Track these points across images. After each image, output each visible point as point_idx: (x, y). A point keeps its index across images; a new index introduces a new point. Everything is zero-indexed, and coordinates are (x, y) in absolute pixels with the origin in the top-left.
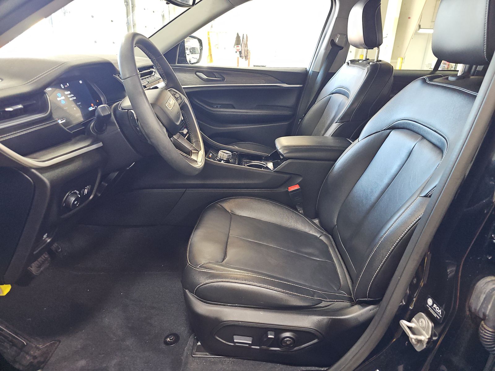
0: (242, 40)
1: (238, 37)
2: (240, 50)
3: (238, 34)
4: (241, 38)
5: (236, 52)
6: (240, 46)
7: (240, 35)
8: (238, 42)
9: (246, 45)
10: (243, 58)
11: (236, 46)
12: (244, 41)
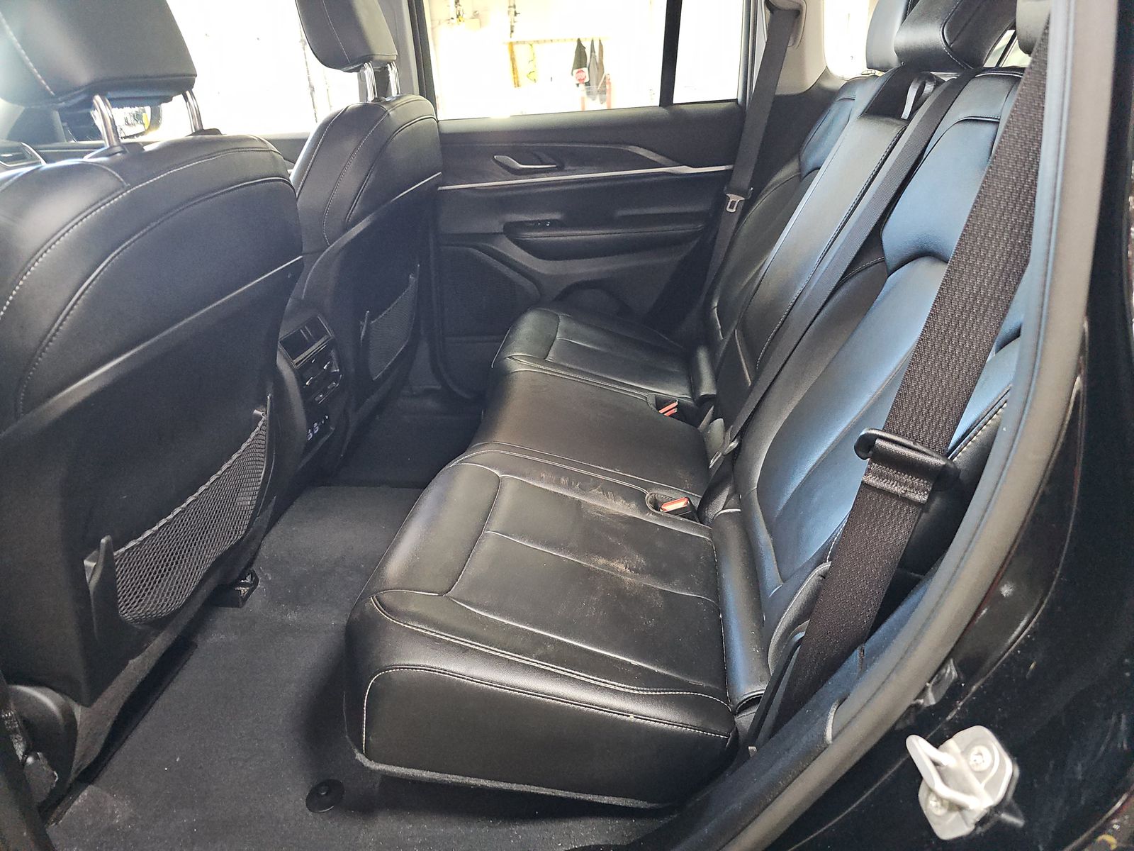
0: (591, 55)
1: (580, 48)
2: (587, 80)
3: (579, 41)
4: (588, 51)
5: (578, 85)
6: (585, 70)
7: (584, 44)
8: (580, 59)
9: (600, 66)
10: (594, 100)
11: (576, 71)
12: (595, 57)
